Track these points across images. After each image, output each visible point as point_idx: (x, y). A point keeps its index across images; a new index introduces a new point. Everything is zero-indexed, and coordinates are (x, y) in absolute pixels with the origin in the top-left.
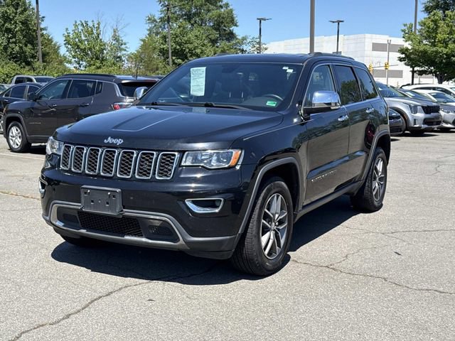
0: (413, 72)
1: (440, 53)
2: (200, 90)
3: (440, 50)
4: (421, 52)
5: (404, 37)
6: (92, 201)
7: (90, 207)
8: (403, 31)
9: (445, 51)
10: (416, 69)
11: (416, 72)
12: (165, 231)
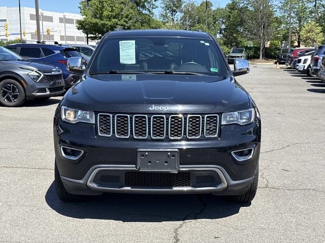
0: (88, 38)
1: (107, 25)
2: (131, 59)
3: (106, 23)
4: (94, 24)
5: (81, 13)
6: (150, 162)
7: (148, 167)
8: (80, 8)
9: (110, 23)
10: (89, 35)
11: (90, 37)
12: (213, 179)
